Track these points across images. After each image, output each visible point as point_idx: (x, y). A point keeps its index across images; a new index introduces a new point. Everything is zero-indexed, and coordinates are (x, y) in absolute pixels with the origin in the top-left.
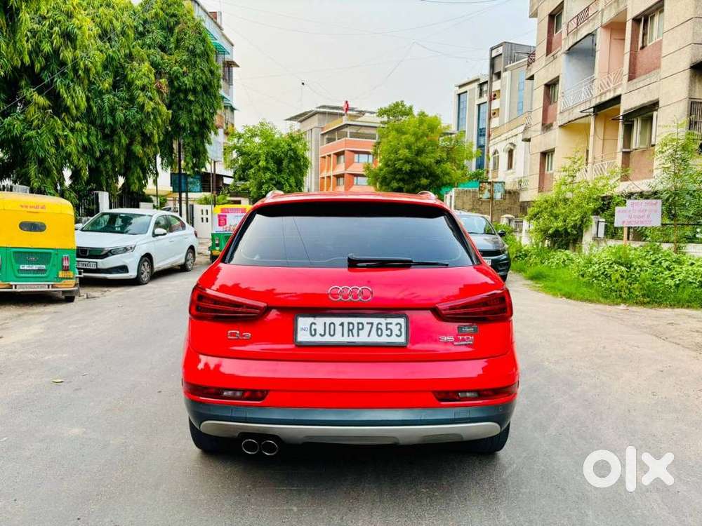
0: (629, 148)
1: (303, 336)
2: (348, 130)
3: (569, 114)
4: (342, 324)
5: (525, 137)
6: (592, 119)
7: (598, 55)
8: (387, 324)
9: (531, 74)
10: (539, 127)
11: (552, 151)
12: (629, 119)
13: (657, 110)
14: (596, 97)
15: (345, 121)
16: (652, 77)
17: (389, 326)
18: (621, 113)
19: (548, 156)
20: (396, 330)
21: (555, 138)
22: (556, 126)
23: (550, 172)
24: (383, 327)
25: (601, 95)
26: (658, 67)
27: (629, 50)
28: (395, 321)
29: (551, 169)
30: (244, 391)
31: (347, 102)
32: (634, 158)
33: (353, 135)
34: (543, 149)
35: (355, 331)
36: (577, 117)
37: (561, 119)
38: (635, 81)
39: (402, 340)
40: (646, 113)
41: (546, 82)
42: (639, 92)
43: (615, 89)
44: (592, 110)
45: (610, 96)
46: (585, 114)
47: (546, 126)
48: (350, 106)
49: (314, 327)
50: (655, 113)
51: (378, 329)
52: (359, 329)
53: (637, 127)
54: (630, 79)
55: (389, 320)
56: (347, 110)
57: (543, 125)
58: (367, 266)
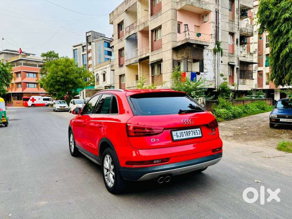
0: (153, 75)
1: (175, 138)
2: (22, 62)
3: (129, 62)
4: (185, 132)
5: (112, 69)
6: (138, 64)
7: (138, 41)
8: (196, 131)
9: (113, 45)
10: (118, 65)
11: (124, 75)
12: (153, 65)
13: (162, 62)
14: (139, 56)
15: (20, 57)
16: (159, 51)
17: (197, 131)
18: (150, 63)
19: (122, 77)
20: (198, 132)
21: (125, 70)
22: (124, 65)
23: (123, 83)
24: (195, 132)
25: (141, 55)
26: (161, 48)
27: (151, 41)
28: (198, 129)
29: (124, 82)
30: (162, 159)
31: (20, 49)
32: (155, 78)
33: (24, 64)
34: (120, 74)
35: (188, 134)
36: (132, 63)
37: (126, 63)
38: (154, 52)
39: (201, 135)
40: (159, 63)
41: (119, 49)
42: (155, 56)
43: (146, 54)
44: (138, 61)
45: (144, 56)
46: (135, 62)
47: (121, 66)
48: (22, 51)
49: (177, 134)
50: (162, 63)
51: (194, 133)
52: (189, 133)
53: (156, 68)
54: (152, 51)
55: (196, 129)
56: (21, 53)
57: (119, 65)
58: (185, 113)
